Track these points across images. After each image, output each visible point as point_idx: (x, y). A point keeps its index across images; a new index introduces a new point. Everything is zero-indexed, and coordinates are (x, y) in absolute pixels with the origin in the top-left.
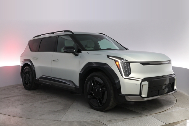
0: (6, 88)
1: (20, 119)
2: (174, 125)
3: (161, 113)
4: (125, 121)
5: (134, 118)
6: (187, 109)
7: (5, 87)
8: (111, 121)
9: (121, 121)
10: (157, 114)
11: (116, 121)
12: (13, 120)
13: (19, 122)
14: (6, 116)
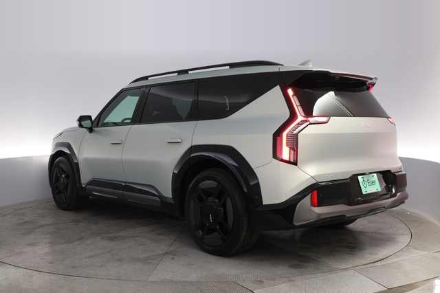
0: (22, 207)
1: (52, 277)
2: (407, 291)
3: (376, 264)
4: (293, 281)
5: (314, 276)
6: (434, 255)
7: (21, 204)
8: (261, 282)
9: (284, 283)
10: (368, 266)
11: (273, 282)
12: (39, 280)
13: (51, 283)
14: (22, 270)
